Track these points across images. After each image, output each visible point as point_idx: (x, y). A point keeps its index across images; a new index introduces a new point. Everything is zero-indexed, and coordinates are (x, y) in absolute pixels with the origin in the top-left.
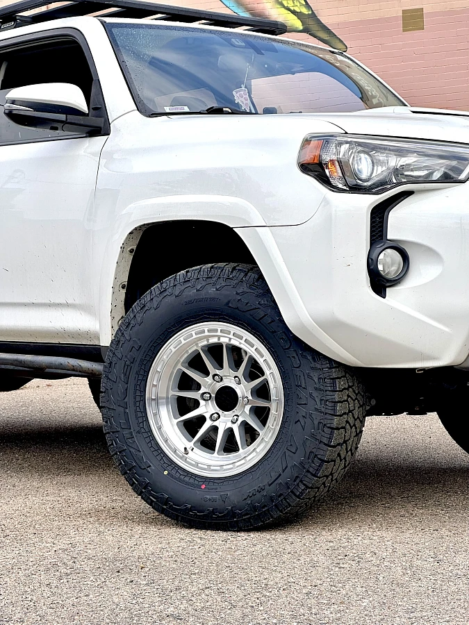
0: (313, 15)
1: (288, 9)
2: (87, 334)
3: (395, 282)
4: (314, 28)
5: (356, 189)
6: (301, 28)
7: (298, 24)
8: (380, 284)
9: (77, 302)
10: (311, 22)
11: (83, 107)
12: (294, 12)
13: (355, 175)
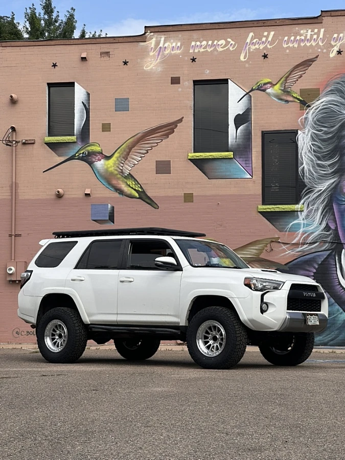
0: (144, 192)
1: (132, 188)
2: (175, 323)
3: (266, 311)
4: (144, 197)
5: (256, 290)
6: (138, 197)
7: (137, 195)
8: (262, 311)
9: (172, 314)
10: (142, 195)
11: (176, 264)
12: (135, 190)
13: (257, 287)
